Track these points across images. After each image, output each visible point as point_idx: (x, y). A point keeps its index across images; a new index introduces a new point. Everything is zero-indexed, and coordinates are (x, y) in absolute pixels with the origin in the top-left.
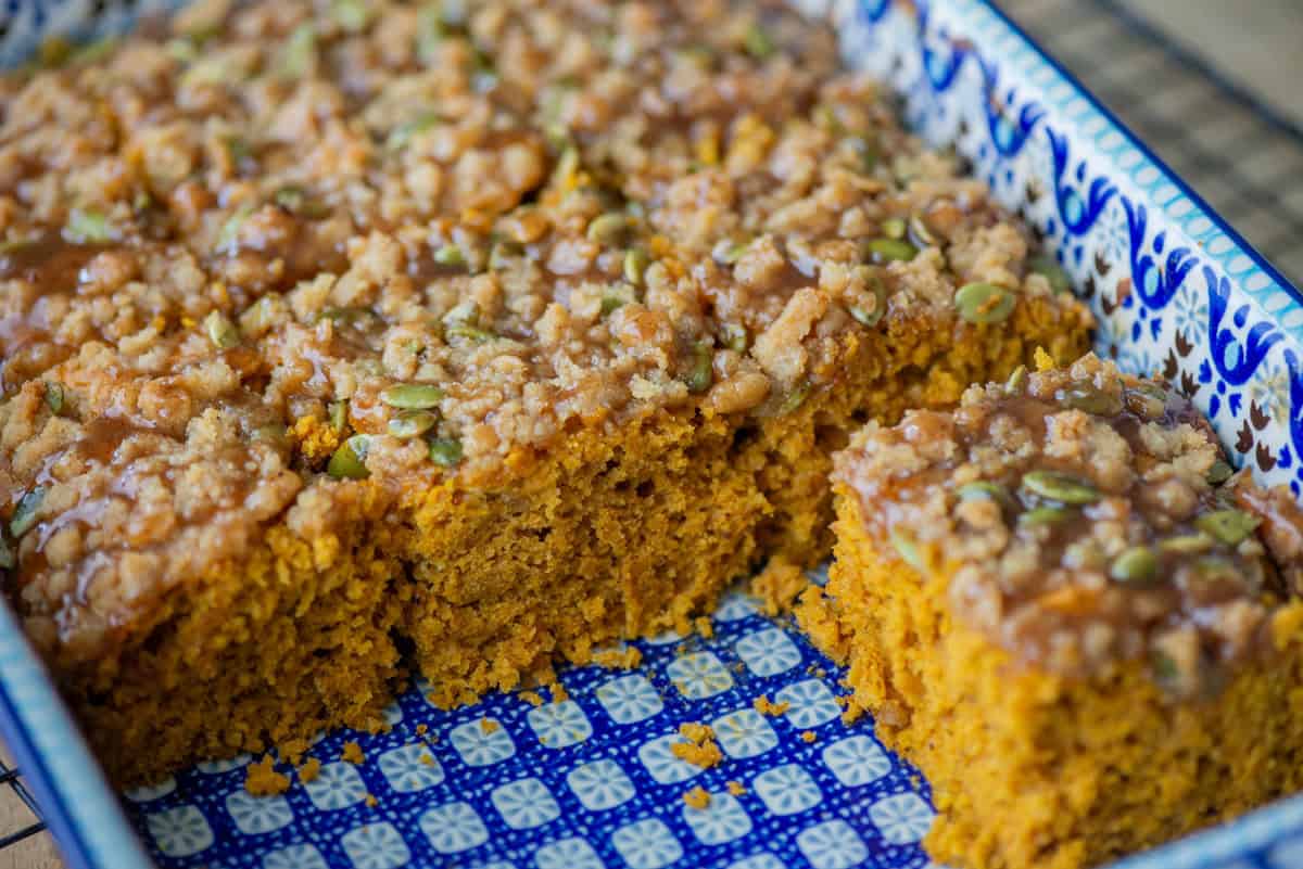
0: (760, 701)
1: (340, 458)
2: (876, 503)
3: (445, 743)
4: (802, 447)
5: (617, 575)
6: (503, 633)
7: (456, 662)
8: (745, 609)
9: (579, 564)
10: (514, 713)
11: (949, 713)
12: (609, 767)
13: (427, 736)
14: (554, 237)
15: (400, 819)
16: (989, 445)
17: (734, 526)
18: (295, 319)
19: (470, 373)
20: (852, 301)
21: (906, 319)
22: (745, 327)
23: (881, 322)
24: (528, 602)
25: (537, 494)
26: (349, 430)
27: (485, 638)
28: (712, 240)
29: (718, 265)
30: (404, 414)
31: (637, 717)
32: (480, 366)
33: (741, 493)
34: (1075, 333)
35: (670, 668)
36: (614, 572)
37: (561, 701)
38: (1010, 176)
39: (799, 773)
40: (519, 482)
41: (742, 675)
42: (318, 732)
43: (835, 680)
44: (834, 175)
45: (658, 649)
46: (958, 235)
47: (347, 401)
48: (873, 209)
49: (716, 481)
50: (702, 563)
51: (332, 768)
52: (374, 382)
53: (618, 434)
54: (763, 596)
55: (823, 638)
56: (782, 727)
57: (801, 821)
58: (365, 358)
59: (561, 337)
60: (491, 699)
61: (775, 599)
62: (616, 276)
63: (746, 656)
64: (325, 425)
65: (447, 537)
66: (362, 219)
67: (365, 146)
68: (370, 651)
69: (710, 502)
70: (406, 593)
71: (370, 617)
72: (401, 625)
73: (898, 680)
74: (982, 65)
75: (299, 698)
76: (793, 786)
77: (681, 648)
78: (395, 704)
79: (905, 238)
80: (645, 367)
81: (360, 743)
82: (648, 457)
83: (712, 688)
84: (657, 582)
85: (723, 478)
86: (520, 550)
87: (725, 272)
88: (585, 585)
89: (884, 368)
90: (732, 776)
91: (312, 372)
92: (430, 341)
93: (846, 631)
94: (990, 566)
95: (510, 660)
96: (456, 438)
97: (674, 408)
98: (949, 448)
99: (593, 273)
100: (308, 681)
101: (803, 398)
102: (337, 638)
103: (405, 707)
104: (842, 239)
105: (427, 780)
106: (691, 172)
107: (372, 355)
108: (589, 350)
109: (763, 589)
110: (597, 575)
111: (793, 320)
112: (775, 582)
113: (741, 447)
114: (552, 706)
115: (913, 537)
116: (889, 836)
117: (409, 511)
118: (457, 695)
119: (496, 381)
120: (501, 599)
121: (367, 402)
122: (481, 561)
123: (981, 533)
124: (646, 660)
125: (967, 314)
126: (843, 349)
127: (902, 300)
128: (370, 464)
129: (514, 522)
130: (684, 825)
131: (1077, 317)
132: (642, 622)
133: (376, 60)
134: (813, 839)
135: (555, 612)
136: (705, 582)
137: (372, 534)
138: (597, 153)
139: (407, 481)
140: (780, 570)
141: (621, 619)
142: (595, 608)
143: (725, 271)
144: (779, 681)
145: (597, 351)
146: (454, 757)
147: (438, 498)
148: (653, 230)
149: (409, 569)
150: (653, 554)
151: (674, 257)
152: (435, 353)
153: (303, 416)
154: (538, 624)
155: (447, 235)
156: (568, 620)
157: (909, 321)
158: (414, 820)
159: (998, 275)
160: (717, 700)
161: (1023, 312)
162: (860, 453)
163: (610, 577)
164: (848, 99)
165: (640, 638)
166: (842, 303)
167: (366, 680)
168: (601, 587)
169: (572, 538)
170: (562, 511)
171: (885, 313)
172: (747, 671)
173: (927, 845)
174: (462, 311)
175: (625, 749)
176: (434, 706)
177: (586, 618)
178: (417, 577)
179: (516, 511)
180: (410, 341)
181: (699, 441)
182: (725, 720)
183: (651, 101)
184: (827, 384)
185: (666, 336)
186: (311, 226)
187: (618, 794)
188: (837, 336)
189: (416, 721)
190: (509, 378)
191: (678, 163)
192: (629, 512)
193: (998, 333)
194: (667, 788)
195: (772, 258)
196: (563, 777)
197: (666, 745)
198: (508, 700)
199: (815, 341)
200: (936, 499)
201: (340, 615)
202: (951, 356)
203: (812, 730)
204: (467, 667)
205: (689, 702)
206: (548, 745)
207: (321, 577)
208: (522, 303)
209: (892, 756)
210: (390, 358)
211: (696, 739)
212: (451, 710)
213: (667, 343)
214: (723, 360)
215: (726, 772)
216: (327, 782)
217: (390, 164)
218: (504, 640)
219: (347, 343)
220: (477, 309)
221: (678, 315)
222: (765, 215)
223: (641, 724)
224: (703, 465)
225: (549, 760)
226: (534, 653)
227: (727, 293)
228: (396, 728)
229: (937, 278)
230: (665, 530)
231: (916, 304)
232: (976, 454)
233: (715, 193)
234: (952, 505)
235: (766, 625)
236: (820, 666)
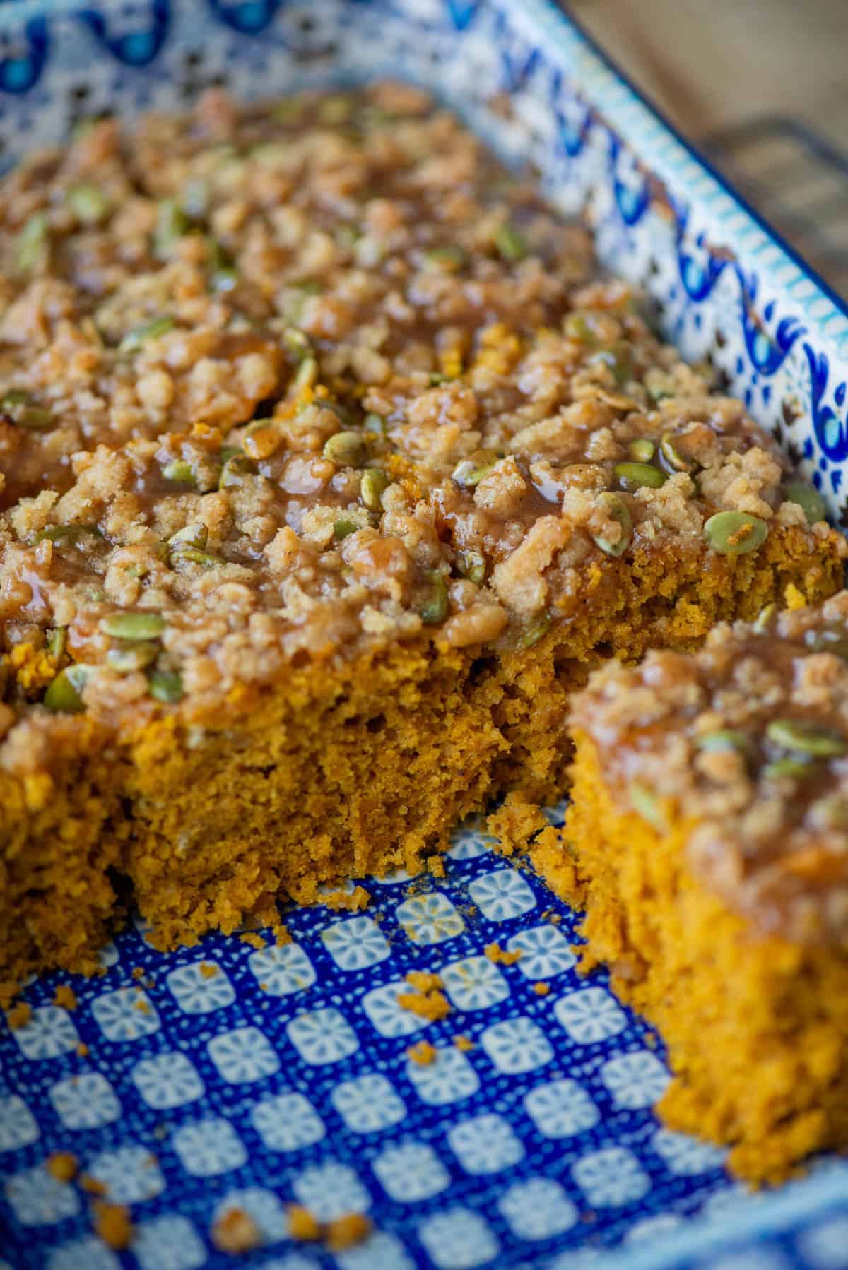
0: (492, 948)
1: (57, 690)
2: (614, 752)
3: (162, 987)
4: (540, 681)
5: (345, 813)
6: (225, 873)
7: (175, 902)
8: (480, 847)
9: (305, 801)
10: (235, 957)
11: (686, 971)
12: (331, 1017)
13: (143, 980)
14: (288, 454)
15: (112, 1070)
16: (736, 689)
17: (468, 763)
18: (15, 538)
19: (195, 601)
20: (596, 530)
21: (653, 550)
22: (484, 555)
23: (626, 551)
24: (251, 841)
25: (262, 731)
26: (68, 659)
27: (206, 877)
28: (453, 461)
29: (458, 487)
30: (125, 645)
31: (363, 963)
32: (205, 593)
33: (476, 729)
34: (830, 563)
35: (398, 910)
36: (342, 809)
37: (285, 943)
38: (766, 392)
39: (530, 1027)
40: (243, 719)
41: (474, 920)
42: (30, 973)
43: (570, 927)
44: (581, 390)
45: (387, 889)
46: (709, 459)
47: (67, 627)
48: (621, 429)
49: (450, 716)
50: (435, 801)
51: (43, 1012)
52: (95, 608)
53: (348, 670)
54: (497, 835)
55: (559, 882)
56: (512, 976)
57: (530, 1080)
58: (87, 582)
59: (291, 563)
60: (211, 941)
61: (511, 839)
62: (351, 498)
63: (478, 899)
64: (42, 653)
65: (166, 774)
66: (89, 431)
67: (96, 351)
68: (85, 892)
69: (443, 737)
70: (123, 831)
71: (85, 857)
72: (118, 864)
73: (635, 934)
74: (740, 276)
75: (10, 939)
76: (523, 1041)
77: (410, 889)
78: (111, 944)
79: (654, 462)
80: (377, 597)
81: (73, 987)
82: (380, 693)
83: (442, 933)
84: (388, 819)
85: (458, 712)
86: (244, 788)
87: (464, 495)
88: (312, 823)
89: (628, 600)
90: (459, 1030)
91: (30, 595)
92: (153, 565)
93: (582, 876)
94: (731, 824)
95: (231, 900)
96: (177, 671)
97: (406, 641)
98: (692, 694)
99: (327, 494)
100: (19, 922)
101: (543, 631)
102: (48, 879)
103: (121, 948)
104: (589, 462)
105: (141, 1028)
106: (434, 385)
107: (94, 578)
108: (320, 576)
109: (498, 827)
110: (324, 813)
111: (534, 550)
112: (510, 819)
113: (478, 680)
114: (275, 949)
115: (650, 788)
116: (621, 1099)
117: (128, 748)
118: (176, 935)
119: (221, 609)
120: (223, 838)
121: (87, 630)
122: (202, 798)
123: (722, 787)
124: (374, 901)
125: (716, 545)
126: (586, 580)
127: (648, 530)
128: (88, 697)
129: (237, 759)
130: (407, 1083)
131: (833, 546)
132: (372, 861)
133: (111, 256)
134: (542, 1101)
135: (280, 850)
136: (438, 820)
137: (88, 771)
138: (335, 364)
139: (126, 715)
140: (517, 808)
141: (350, 857)
142: (322, 847)
143: (466, 494)
144: (512, 927)
145: (328, 579)
146: (170, 1004)
147: (158, 735)
148: (393, 447)
149: (127, 806)
150: (383, 791)
151: (413, 478)
152: (159, 578)
153: (20, 643)
154: (263, 865)
155: (176, 450)
156: (293, 858)
157: (656, 551)
158: (127, 1071)
159: (749, 503)
160: (446, 946)
161: (776, 543)
162: (599, 696)
163: (339, 815)
164: (600, 306)
165: (369, 877)
166: (585, 532)
167: (80, 921)
168: (329, 825)
169: (298, 775)
170: (288, 748)
171: (631, 542)
172: (479, 914)
173: (661, 1111)
174: (188, 533)
175: (349, 997)
176: (152, 946)
177: (312, 856)
178: (135, 814)
179: (238, 747)
180: (134, 564)
181: (432, 674)
182: (454, 968)
183: (395, 307)
184: (569, 617)
185: (400, 565)
186: (35, 436)
187: (340, 1047)
188: (580, 566)
189: (132, 963)
190: (235, 607)
191: (420, 377)
192: (358, 749)
193: (750, 563)
194: (391, 1041)
195: (514, 482)
196: (283, 1027)
197: (392, 994)
198: (229, 942)
199: (555, 572)
200: (677, 750)
201: (53, 855)
202: (699, 587)
203: (544, 981)
204: (187, 906)
205: (418, 948)
206: (270, 992)
207: (33, 816)
208: (253, 525)
209: (627, 1011)
210: (111, 583)
211: (424, 989)
212: (169, 951)
213: (401, 573)
214: (460, 591)
215: (454, 1025)
216: (37, 1028)
217: (121, 370)
218: (227, 879)
219: (67, 565)
220: (205, 530)
221: (414, 542)
222: (509, 434)
223: (366, 971)
224: (438, 697)
225: (271, 1008)
226: (257, 894)
227: (465, 519)
228: (112, 970)
229: (686, 507)
230: (396, 766)
231: (664, 534)
232: (720, 700)
233: (457, 410)
234: (694, 753)
235: (501, 865)
236: (556, 912)
